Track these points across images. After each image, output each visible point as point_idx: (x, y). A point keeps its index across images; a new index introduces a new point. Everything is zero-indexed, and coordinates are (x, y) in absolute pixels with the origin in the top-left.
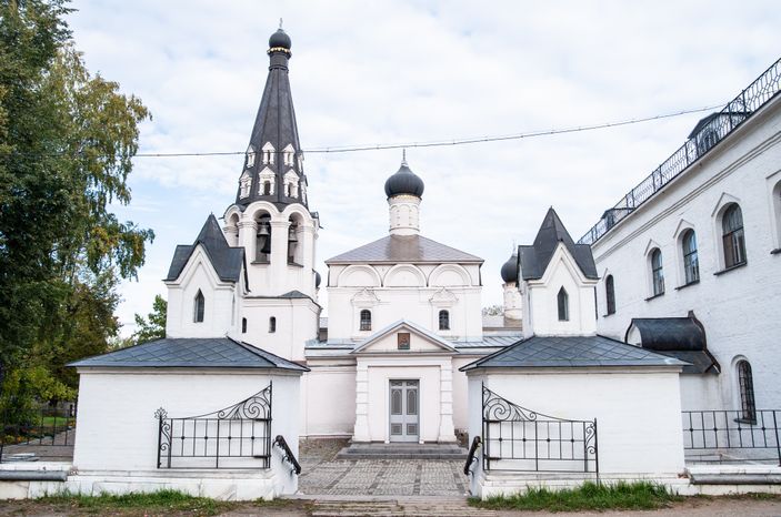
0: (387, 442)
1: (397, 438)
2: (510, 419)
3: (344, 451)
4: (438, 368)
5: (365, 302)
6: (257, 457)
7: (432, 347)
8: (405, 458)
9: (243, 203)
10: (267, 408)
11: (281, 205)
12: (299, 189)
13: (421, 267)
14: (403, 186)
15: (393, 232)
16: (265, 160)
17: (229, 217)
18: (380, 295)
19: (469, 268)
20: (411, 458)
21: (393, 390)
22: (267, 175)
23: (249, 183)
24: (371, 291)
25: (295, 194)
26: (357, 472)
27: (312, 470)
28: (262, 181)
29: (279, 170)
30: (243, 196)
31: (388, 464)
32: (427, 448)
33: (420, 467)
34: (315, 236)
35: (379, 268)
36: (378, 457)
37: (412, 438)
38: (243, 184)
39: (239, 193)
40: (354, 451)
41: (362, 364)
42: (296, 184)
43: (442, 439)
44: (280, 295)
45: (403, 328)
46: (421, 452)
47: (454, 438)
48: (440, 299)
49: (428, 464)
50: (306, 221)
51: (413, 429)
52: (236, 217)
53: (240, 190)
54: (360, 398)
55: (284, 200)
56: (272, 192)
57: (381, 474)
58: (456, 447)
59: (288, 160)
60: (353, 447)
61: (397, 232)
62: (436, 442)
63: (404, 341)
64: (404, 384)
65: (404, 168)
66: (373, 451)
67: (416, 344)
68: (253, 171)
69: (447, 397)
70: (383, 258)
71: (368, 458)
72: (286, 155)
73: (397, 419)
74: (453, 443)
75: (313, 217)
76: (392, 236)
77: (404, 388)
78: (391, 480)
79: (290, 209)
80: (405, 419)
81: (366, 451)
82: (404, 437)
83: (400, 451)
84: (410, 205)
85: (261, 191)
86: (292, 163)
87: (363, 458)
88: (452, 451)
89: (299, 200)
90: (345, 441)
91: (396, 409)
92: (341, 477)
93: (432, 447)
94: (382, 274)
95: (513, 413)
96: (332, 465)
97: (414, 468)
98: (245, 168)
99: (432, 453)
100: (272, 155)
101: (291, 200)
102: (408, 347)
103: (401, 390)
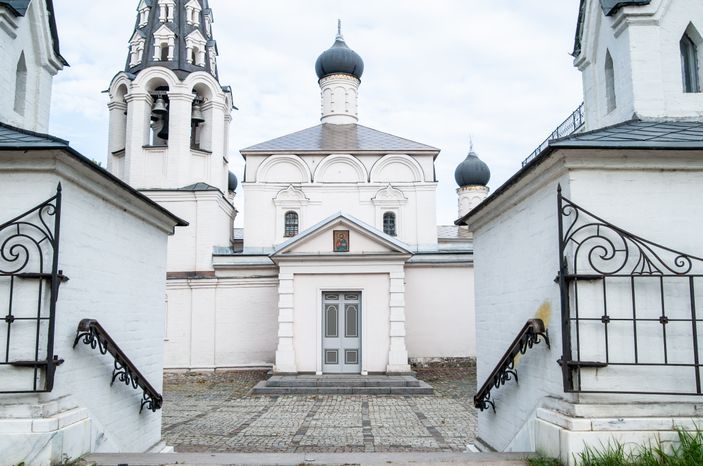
0: (319, 373)
1: (331, 368)
2: (627, 270)
3: (261, 385)
4: (385, 277)
5: (290, 201)
6: (20, 365)
7: (378, 249)
8: (344, 392)
9: (133, 71)
10: (48, 249)
11: (182, 72)
12: (207, 56)
13: (362, 159)
14: (338, 65)
15: (324, 121)
16: (162, 17)
17: (115, 91)
18: (309, 193)
19: (420, 160)
20: (353, 392)
21: (327, 306)
22: (164, 35)
23: (142, 46)
24: (298, 187)
25: (201, 61)
26: (277, 411)
27: (214, 409)
28: (158, 43)
29: (181, 29)
30: (134, 62)
31: (322, 400)
32: (374, 379)
33: (365, 405)
34: (227, 118)
35: (309, 160)
36: (307, 392)
37: (352, 368)
38: (134, 49)
39: (129, 60)
40: (275, 384)
41: (286, 271)
42: (202, 49)
43: (391, 369)
44: (180, 187)
45: (341, 223)
46: (365, 384)
47: (407, 368)
48: (384, 198)
49: (375, 400)
50: (215, 96)
51: (354, 356)
52: (123, 89)
53: (130, 55)
54: (283, 316)
55: (186, 68)
56: (171, 56)
57: (311, 414)
58: (412, 379)
59: (192, 18)
60: (273, 379)
61: (329, 120)
62: (384, 373)
63: (341, 241)
64: (342, 297)
65: (338, 42)
66: (299, 384)
67: (357, 245)
68: (147, 32)
69: (398, 314)
70: (314, 147)
71: (295, 393)
72: (189, 12)
73: (332, 343)
74: (406, 374)
75: (225, 91)
76: (324, 125)
77: (342, 302)
78: (327, 422)
79: (194, 79)
80: (341, 343)
81: (291, 384)
82: (342, 367)
83: (339, 384)
84: (347, 87)
85: (157, 55)
86: (197, 22)
87: (286, 393)
88: (408, 384)
89: (207, 69)
90: (264, 374)
91: (330, 330)
92: (253, 419)
93: (380, 379)
94: (313, 167)
95: (634, 257)
96: (244, 403)
97: (358, 407)
98: (137, 27)
99: (381, 386)
100: (171, 10)
101: (195, 67)
102: (346, 249)
103: (337, 306)
